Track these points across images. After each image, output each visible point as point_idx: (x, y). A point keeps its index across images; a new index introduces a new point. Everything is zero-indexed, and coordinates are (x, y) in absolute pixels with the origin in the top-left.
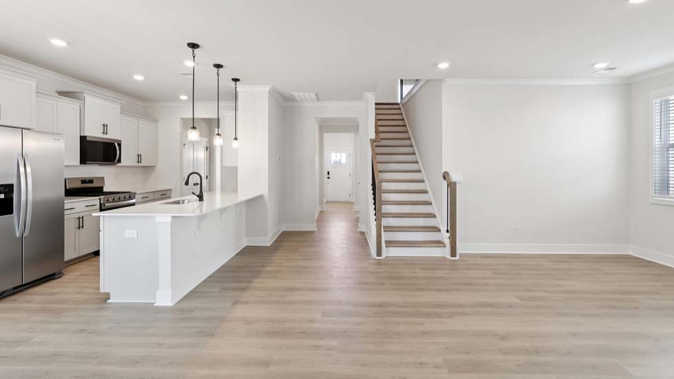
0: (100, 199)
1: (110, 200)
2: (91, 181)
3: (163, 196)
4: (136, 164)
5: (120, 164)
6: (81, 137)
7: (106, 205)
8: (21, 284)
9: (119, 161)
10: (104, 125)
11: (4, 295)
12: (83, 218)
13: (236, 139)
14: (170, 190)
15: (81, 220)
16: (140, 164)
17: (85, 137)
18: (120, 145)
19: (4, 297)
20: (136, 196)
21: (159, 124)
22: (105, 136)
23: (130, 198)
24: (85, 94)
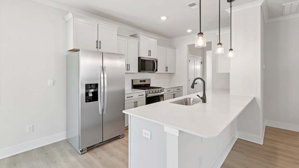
0: (146, 91)
1: (151, 92)
2: (144, 81)
3: (178, 90)
4: (165, 72)
5: (157, 72)
6: (138, 57)
7: (149, 95)
8: (102, 141)
9: (157, 70)
10: (149, 51)
11: (95, 146)
12: (137, 102)
13: (231, 50)
14: (182, 86)
15: (136, 103)
16: (167, 72)
17: (140, 57)
18: (157, 62)
19: (94, 147)
20: (164, 90)
21: (176, 50)
22: (150, 57)
23: (161, 91)
24: (140, 35)
